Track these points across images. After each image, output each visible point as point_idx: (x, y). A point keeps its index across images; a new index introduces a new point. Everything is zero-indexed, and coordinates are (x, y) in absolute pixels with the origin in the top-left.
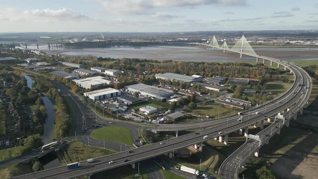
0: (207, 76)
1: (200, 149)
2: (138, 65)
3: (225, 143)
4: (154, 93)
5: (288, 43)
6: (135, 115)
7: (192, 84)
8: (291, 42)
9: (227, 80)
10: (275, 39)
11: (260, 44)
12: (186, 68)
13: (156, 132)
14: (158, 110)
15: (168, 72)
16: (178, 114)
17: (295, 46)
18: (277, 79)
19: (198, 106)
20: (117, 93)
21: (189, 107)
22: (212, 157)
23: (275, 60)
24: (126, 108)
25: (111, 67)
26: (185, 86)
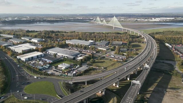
0: (97, 40)
1: (103, 93)
2: (54, 35)
3: (118, 86)
4: (66, 54)
5: (136, 20)
6: (55, 71)
7: (90, 47)
8: (138, 20)
9: (109, 43)
10: (129, 18)
11: (122, 21)
12: (85, 36)
13: (72, 83)
14: (71, 65)
15: (74, 39)
16: (84, 68)
17: (140, 22)
19: (96, 61)
20: (41, 55)
21: (91, 62)
22: (112, 99)
23: (133, 30)
24: (48, 65)
25: (35, 37)
26: (86, 48)
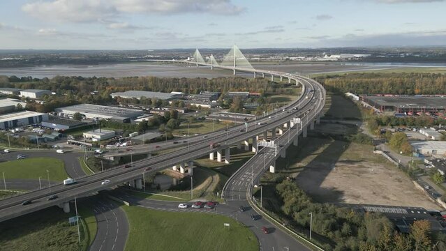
0: (192, 93)
1: (190, 173)
2: (81, 84)
3: (227, 162)
4: (108, 114)
5: (288, 59)
6: (73, 143)
7: (171, 102)
8: (291, 58)
9: (219, 95)
10: (272, 56)
11: (256, 61)
12: (161, 85)
13: (112, 159)
14: (116, 133)
15: (133, 90)
16: (150, 135)
17: (296, 62)
18: (282, 92)
19: (182, 125)
20: (40, 116)
22: (209, 178)
23: (276, 73)
24: (57, 135)
25: (32, 87)
26: (160, 104)
